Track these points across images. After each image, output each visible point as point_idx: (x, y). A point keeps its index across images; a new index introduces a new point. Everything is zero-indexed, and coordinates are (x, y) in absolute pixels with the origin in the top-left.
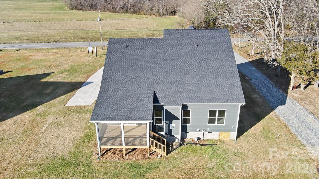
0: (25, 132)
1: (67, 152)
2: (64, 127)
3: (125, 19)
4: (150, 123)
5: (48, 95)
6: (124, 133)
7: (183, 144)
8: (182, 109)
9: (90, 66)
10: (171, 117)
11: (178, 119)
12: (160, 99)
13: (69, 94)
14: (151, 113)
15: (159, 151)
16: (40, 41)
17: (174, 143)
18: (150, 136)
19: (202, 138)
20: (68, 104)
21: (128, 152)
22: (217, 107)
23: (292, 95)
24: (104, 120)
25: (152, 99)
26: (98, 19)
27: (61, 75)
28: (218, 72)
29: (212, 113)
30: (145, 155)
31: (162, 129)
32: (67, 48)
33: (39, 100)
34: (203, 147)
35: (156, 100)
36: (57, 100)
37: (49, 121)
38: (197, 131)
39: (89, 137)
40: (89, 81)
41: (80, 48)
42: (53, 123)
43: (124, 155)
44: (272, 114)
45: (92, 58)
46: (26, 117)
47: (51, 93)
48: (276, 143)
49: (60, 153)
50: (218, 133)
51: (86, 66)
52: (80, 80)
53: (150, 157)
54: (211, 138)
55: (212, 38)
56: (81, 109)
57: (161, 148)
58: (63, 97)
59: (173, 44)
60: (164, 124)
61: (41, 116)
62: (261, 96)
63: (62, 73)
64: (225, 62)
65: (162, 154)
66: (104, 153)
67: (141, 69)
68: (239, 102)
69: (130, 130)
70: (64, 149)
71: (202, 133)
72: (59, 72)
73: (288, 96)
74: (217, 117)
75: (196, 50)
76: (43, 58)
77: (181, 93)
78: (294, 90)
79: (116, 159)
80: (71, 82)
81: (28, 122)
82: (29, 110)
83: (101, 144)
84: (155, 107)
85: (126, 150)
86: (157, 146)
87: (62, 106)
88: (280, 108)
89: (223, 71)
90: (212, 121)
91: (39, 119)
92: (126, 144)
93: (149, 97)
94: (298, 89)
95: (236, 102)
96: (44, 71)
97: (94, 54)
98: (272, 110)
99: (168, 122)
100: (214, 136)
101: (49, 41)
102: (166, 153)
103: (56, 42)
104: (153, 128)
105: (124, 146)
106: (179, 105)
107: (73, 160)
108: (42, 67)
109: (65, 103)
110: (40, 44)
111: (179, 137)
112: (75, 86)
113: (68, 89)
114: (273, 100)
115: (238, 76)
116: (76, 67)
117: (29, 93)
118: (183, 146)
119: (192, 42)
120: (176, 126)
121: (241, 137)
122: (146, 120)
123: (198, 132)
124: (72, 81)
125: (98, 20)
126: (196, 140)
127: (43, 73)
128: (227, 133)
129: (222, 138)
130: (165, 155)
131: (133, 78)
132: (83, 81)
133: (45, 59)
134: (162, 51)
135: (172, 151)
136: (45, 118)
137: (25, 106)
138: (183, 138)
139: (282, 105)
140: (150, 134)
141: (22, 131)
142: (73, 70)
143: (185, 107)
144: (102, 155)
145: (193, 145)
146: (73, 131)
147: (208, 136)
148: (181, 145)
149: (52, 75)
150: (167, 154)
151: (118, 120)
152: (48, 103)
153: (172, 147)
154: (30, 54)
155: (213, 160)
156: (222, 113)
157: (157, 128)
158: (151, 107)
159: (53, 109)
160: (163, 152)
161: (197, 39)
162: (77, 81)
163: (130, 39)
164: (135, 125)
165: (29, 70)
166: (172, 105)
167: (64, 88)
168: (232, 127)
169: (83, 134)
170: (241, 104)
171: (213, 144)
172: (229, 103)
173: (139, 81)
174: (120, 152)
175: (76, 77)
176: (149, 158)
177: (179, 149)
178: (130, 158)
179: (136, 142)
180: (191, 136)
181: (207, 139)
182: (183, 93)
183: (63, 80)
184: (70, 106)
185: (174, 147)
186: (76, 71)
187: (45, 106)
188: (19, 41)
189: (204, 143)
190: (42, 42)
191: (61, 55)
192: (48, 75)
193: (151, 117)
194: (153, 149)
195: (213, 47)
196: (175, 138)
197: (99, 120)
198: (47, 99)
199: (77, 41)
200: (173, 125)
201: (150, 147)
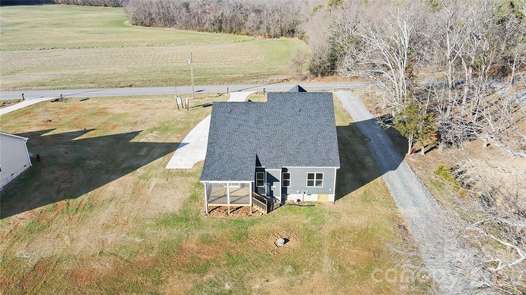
0: (133, 193)
1: (176, 210)
2: (169, 189)
3: (219, 42)
4: (252, 183)
5: (144, 157)
6: (230, 193)
7: (283, 204)
8: (282, 171)
9: (182, 123)
10: (272, 180)
11: (278, 181)
12: (261, 163)
13: (166, 156)
14: (254, 174)
15: (261, 210)
16: (111, 86)
17: (275, 204)
18: (253, 196)
19: (301, 200)
20: (168, 167)
21: (232, 210)
22: (315, 170)
23: (408, 160)
24: (212, 180)
25: (254, 162)
26: (189, 60)
27: (152, 134)
28: (317, 138)
29: (311, 176)
30: (247, 214)
31: (263, 190)
32: (148, 96)
33: (137, 163)
34: (302, 208)
35: (258, 163)
36: (155, 163)
37: (153, 184)
38: (296, 193)
39: (194, 198)
40: (184, 141)
41: (164, 96)
42: (157, 185)
43: (229, 213)
44: (378, 179)
45: (183, 112)
46: (129, 179)
47: (147, 155)
48: (372, 205)
49: (171, 210)
50: (317, 195)
51: (177, 122)
52: (174, 140)
53: (253, 214)
54: (311, 200)
55: (315, 102)
56: (182, 173)
57: (263, 207)
58: (160, 159)
59: (276, 109)
60: (265, 186)
61: (144, 179)
62: (375, 161)
63: (152, 132)
64: (326, 127)
65: (263, 212)
66: (211, 211)
67: (245, 134)
68: (334, 166)
69: (234, 191)
70: (173, 207)
71: (302, 195)
72: (148, 130)
73: (404, 160)
74: (315, 180)
75: (299, 115)
76: (123, 112)
77: (281, 157)
78: (413, 154)
79: (222, 216)
80: (164, 143)
81: (132, 184)
82: (129, 173)
83: (209, 203)
84: (257, 170)
85: (231, 208)
86: (258, 204)
87: (162, 169)
88: (390, 172)
89: (323, 136)
90: (310, 184)
91: (142, 182)
92: (231, 203)
93: (252, 161)
94: (419, 153)
95: (332, 166)
96: (131, 129)
97: (184, 107)
98: (380, 174)
99: (269, 184)
100: (313, 198)
101: (121, 85)
102: (266, 211)
103: (130, 86)
104: (256, 189)
105: (229, 205)
106: (279, 168)
107: (183, 216)
108: (126, 124)
109: (165, 166)
110: (110, 89)
111: (279, 198)
112: (170, 148)
113: (164, 151)
114: (385, 165)
115: (336, 141)
116: (167, 125)
117: (124, 155)
118: (283, 207)
119: (295, 107)
120: (277, 187)
121: (340, 200)
122: (249, 180)
123: (298, 193)
124: (166, 142)
125: (189, 62)
126: (296, 201)
127: (130, 131)
128: (326, 195)
129: (321, 200)
130: (266, 213)
131: (237, 143)
132: (178, 141)
133: (126, 113)
134: (265, 116)
135: (272, 210)
136: (148, 180)
137: (124, 169)
138: (284, 199)
139: (392, 170)
140: (252, 194)
141: (130, 192)
142: (164, 128)
143: (284, 170)
144: (209, 212)
145: (293, 206)
146: (178, 193)
147: (308, 198)
148: (281, 205)
149: (141, 133)
150: (267, 213)
151: (225, 180)
152: (147, 165)
153: (273, 207)
154: (105, 105)
155: (309, 218)
156: (319, 176)
157: (259, 189)
158: (254, 170)
159: (154, 172)
160: (264, 211)
161: (300, 103)
162: (171, 142)
163: (234, 102)
164: (238, 187)
165: (114, 128)
166: (273, 168)
167: (159, 150)
168: (330, 190)
169: (188, 195)
170: (336, 168)
171: (311, 205)
172: (326, 166)
173: (242, 145)
174: (225, 210)
175: (168, 137)
176: (251, 215)
177: (279, 209)
178: (235, 215)
179: (240, 201)
180: (292, 197)
181: (307, 201)
182: (284, 157)
183: (156, 141)
184: (170, 169)
185: (275, 207)
186: (166, 129)
187: (145, 169)
188: (82, 85)
189: (303, 205)
190: (113, 87)
191: (143, 107)
192: (136, 133)
193: (253, 178)
194: (256, 207)
195: (316, 112)
196: (276, 199)
197: (208, 180)
198: (145, 161)
199: (158, 86)
200: (274, 186)
201: (252, 206)
